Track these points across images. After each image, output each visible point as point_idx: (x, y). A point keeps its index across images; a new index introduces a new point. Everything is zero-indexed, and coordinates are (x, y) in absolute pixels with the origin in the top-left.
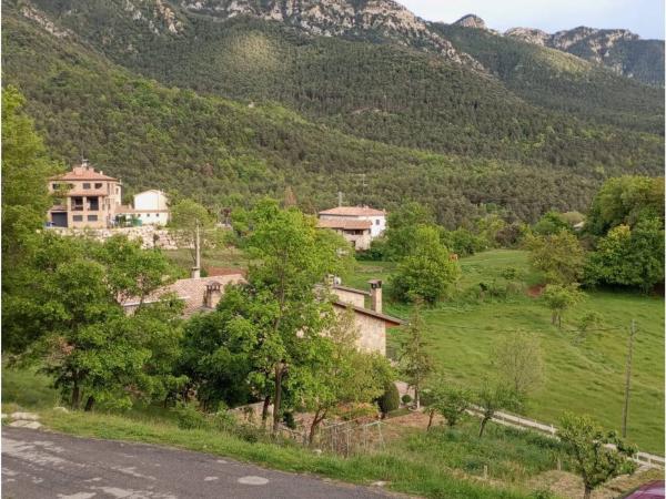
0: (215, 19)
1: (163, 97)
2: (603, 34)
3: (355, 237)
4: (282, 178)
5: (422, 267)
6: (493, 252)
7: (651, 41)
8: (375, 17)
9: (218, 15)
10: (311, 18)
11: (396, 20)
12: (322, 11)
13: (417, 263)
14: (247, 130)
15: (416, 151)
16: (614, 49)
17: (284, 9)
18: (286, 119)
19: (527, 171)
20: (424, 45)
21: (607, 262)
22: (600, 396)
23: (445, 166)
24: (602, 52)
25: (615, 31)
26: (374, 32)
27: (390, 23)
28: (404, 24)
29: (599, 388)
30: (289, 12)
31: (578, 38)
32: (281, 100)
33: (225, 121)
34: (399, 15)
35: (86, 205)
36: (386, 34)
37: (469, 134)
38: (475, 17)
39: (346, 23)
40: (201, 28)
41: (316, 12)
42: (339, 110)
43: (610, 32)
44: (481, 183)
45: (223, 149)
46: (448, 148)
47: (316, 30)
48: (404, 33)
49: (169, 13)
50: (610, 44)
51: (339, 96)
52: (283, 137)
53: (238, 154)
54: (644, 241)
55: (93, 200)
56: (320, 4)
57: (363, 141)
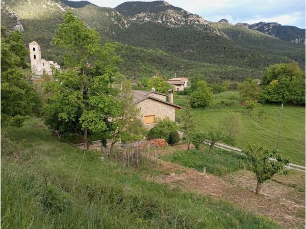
0: (140, 23)
1: (122, 47)
2: (269, 24)
3: (178, 87)
6: (228, 92)
7: (285, 26)
8: (192, 21)
9: (142, 22)
10: (171, 22)
11: (198, 21)
12: (174, 19)
14: (149, 57)
15: (204, 63)
16: (272, 30)
17: (162, 19)
18: (162, 54)
19: (241, 69)
20: (208, 29)
21: (269, 93)
22: (265, 139)
23: (214, 68)
24: (268, 30)
25: (273, 23)
26: (191, 26)
27: (196, 22)
28: (201, 23)
29: (265, 137)
30: (164, 20)
31: (260, 26)
32: (160, 48)
33: (142, 54)
34: (200, 20)
36: (195, 26)
37: (222, 58)
38: (225, 20)
39: (182, 23)
40: (135, 26)
41: (172, 20)
42: (179, 51)
43: (271, 23)
44: (225, 73)
45: (141, 64)
46: (215, 62)
47: (172, 26)
48: (201, 26)
49: (125, 22)
50: (271, 27)
51: (179, 46)
52: (160, 59)
53: (146, 65)
54: (283, 85)
56: (174, 17)
57: (187, 60)
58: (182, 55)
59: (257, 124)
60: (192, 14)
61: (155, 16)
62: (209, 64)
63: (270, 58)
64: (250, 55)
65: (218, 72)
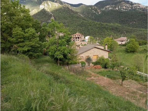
0: (106, 11)
1: (97, 24)
3: (122, 42)
4: (116, 35)
8: (135, 7)
9: (107, 10)
11: (139, 6)
12: (125, 7)
13: (130, 45)
14: (110, 28)
17: (118, 7)
18: (117, 25)
20: (145, 10)
26: (135, 9)
27: (138, 7)
28: (141, 7)
30: (119, 8)
32: (117, 22)
33: (107, 26)
34: (140, 5)
36: (137, 9)
39: (130, 8)
40: (104, 13)
41: (124, 7)
42: (127, 23)
45: (106, 31)
47: (124, 10)
48: (140, 9)
49: (99, 11)
51: (127, 21)
52: (116, 28)
53: (108, 32)
56: (125, 6)
58: (129, 25)
60: (136, 3)
61: (115, 6)
62: (144, 29)
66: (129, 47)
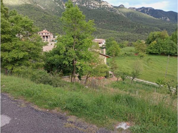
2: (147, 8)
3: (99, 44)
5: (113, 49)
6: (127, 48)
7: (156, 10)
8: (103, 5)
10: (91, 6)
11: (107, 6)
13: (112, 48)
15: (111, 31)
16: (149, 11)
17: (86, 4)
19: (132, 34)
20: (113, 11)
23: (117, 33)
24: (147, 12)
25: (150, 8)
26: (103, 8)
27: (106, 6)
30: (87, 4)
31: (142, 9)
34: (108, 5)
35: (46, 38)
36: (105, 8)
37: (121, 27)
38: (122, 5)
39: (98, 6)
41: (92, 4)
43: (149, 8)
44: (123, 36)
46: (117, 30)
47: (92, 8)
48: (109, 8)
49: (64, 5)
50: (148, 10)
54: (160, 44)
55: (47, 37)
56: (93, 3)
57: (101, 29)
58: (98, 26)
59: (146, 66)
60: (104, 2)
61: (82, 2)
62: (114, 31)
63: (148, 28)
64: (137, 26)
65: (119, 36)
66: (111, 51)
